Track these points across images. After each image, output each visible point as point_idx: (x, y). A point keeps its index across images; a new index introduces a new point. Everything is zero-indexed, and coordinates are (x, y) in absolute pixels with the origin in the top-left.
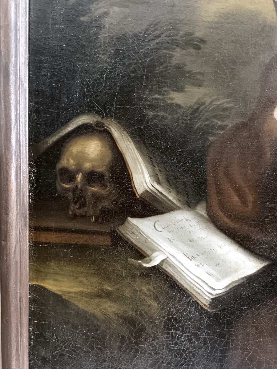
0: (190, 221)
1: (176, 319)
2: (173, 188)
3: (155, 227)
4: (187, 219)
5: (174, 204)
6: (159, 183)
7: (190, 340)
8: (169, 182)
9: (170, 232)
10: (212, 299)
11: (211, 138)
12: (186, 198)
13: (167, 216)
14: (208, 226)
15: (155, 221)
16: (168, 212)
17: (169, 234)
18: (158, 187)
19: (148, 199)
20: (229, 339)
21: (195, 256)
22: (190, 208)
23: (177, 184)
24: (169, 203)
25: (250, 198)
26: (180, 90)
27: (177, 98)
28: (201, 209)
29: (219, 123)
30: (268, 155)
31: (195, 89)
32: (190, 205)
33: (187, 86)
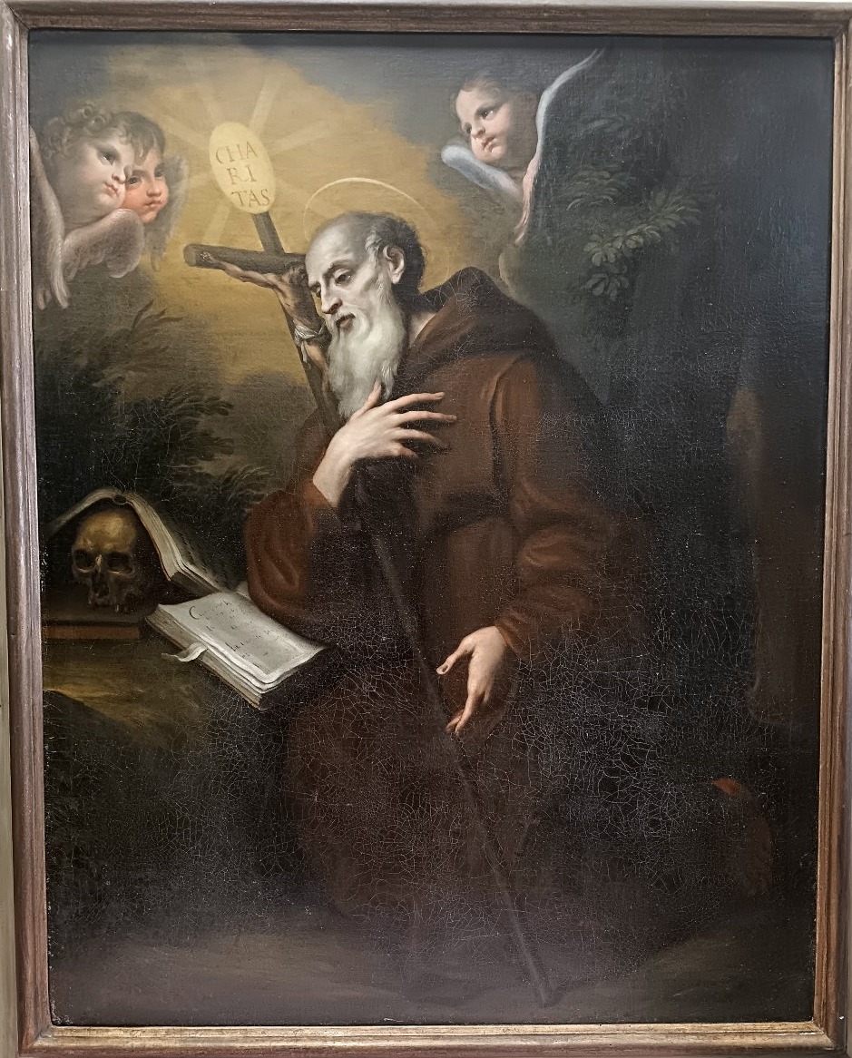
0: (231, 604)
1: (221, 723)
2: (209, 568)
3: (190, 613)
4: (227, 602)
5: (211, 586)
6: (192, 563)
7: (240, 747)
8: (203, 560)
9: (208, 619)
10: (262, 695)
11: (247, 510)
12: (225, 579)
13: (204, 600)
14: (252, 609)
15: (190, 607)
16: (205, 596)
17: (207, 621)
18: (192, 568)
19: (180, 582)
20: (285, 742)
21: (240, 645)
22: (230, 590)
23: (213, 563)
24: (206, 584)
25: (296, 575)
26: (209, 458)
27: (206, 467)
28: (242, 591)
29: (255, 493)
30: (311, 526)
31: (226, 457)
32: (229, 586)
33: (216, 454)
